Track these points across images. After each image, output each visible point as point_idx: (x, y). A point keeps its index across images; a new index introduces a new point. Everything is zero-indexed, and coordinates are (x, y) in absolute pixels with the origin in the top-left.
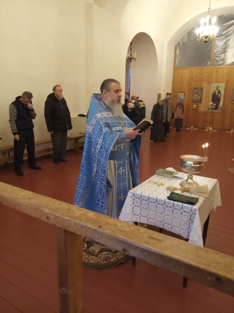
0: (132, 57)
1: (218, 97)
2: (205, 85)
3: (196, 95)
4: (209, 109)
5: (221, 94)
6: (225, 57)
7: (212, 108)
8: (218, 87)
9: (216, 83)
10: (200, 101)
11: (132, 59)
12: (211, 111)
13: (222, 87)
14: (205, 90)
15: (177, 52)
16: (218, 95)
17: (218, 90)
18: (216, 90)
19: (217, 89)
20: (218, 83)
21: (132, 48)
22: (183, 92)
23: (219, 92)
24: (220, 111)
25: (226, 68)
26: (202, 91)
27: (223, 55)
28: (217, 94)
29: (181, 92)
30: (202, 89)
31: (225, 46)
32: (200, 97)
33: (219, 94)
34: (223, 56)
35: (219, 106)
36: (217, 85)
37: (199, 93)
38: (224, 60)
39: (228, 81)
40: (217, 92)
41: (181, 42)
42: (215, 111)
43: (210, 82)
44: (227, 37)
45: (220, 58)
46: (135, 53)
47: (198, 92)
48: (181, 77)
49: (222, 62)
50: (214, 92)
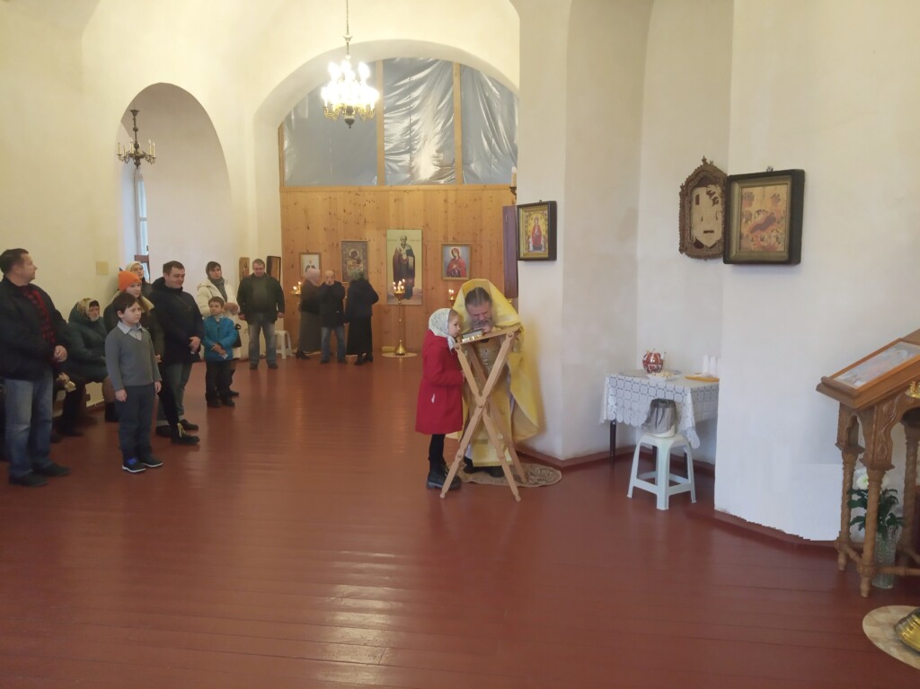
0: (140, 152)
1: (407, 265)
2: (370, 235)
3: (350, 262)
4: (389, 298)
5: (414, 257)
6: (413, 164)
7: (397, 295)
8: (406, 239)
9: (398, 229)
11: (142, 157)
12: (396, 302)
13: (415, 239)
14: (372, 247)
15: (286, 144)
16: (407, 260)
17: (406, 248)
18: (401, 247)
19: (404, 245)
20: (403, 229)
21: (137, 126)
22: (315, 254)
23: (410, 253)
24: (419, 302)
25: (419, 190)
26: (365, 251)
27: (407, 157)
28: (405, 257)
29: (308, 253)
30: (365, 244)
31: (408, 137)
32: (361, 265)
33: (411, 259)
34: (408, 161)
36: (400, 233)
37: (360, 255)
38: (410, 169)
39: (427, 225)
40: (404, 251)
41: (293, 117)
42: (405, 302)
43: (382, 227)
44: (410, 113)
45: (400, 164)
46: (149, 141)
48: (306, 211)
49: (408, 176)
50: (396, 251)
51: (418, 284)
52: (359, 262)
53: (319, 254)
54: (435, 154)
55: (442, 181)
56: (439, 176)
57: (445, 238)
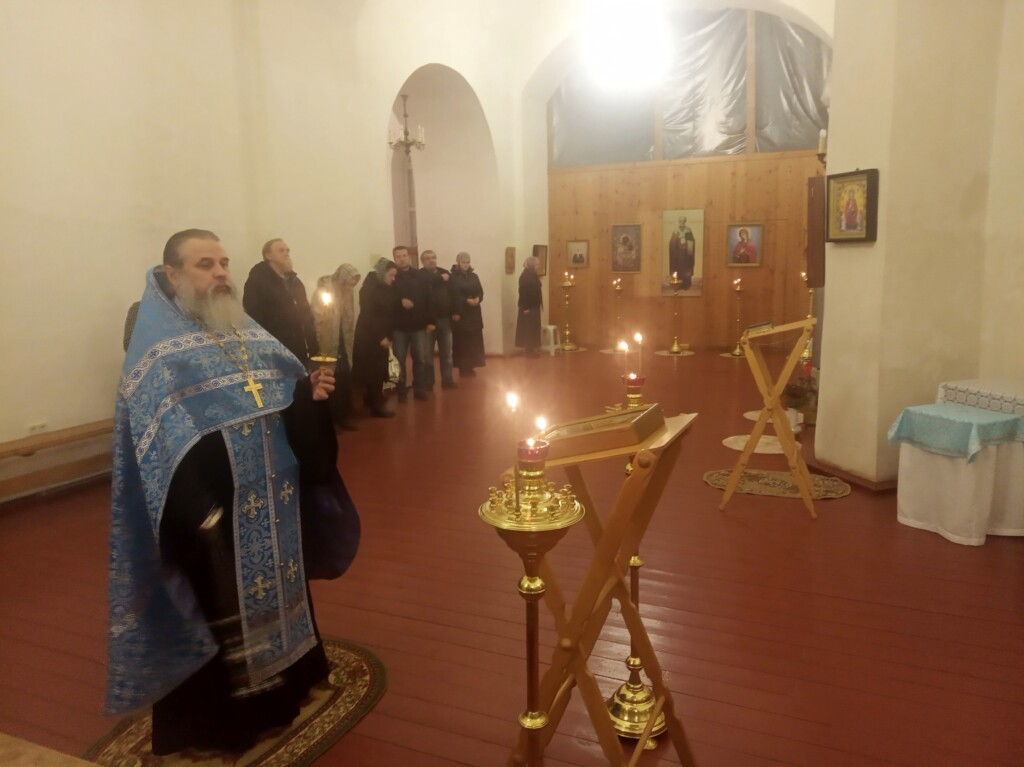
0: (410, 138)
1: (686, 250)
2: (644, 218)
3: (621, 249)
4: (664, 288)
5: (694, 241)
6: (696, 133)
7: (673, 285)
8: (685, 221)
9: (676, 209)
10: (636, 266)
11: (412, 144)
12: (672, 293)
13: (695, 220)
14: (646, 231)
15: (555, 121)
16: (686, 245)
17: (686, 231)
18: (679, 230)
19: (682, 228)
20: (683, 209)
21: (408, 111)
22: (584, 241)
23: (689, 236)
24: (698, 293)
25: (701, 164)
26: (638, 236)
27: (689, 125)
28: (683, 241)
29: (576, 241)
30: (638, 228)
31: (692, 102)
32: (633, 252)
33: (690, 243)
34: (690, 130)
35: (693, 277)
37: (632, 240)
38: (692, 139)
39: (711, 203)
40: (682, 235)
43: (659, 208)
45: (681, 134)
46: (419, 127)
47: (626, 240)
48: (574, 194)
49: (690, 147)
50: (674, 235)
51: (698, 272)
52: (631, 249)
53: (587, 241)
54: (723, 119)
55: (730, 151)
56: (726, 145)
57: (732, 217)
